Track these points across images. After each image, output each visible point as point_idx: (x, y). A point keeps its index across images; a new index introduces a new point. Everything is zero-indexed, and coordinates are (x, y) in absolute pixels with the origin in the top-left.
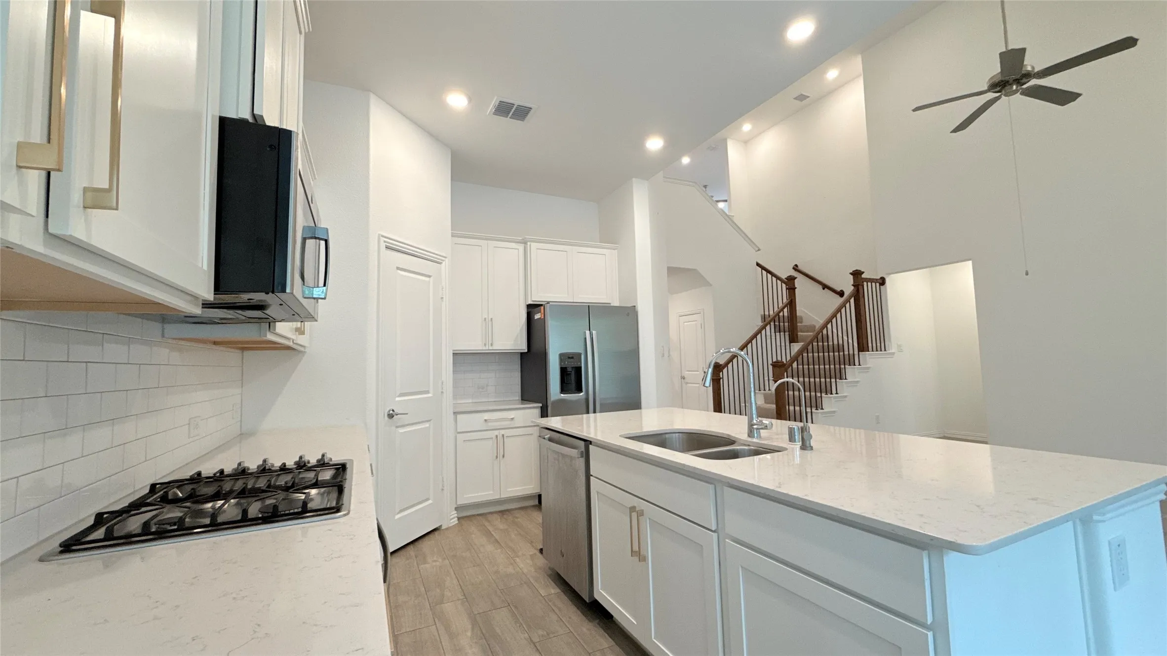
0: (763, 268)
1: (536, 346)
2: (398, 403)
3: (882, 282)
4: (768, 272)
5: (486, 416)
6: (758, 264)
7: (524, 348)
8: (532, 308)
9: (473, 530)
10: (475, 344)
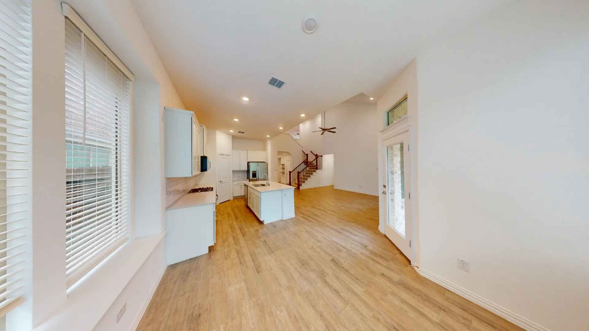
0: (303, 152)
1: (249, 169)
2: (222, 180)
3: (322, 156)
4: (304, 153)
5: (238, 182)
6: (302, 151)
7: (247, 170)
8: (248, 163)
9: (236, 200)
10: (237, 169)
